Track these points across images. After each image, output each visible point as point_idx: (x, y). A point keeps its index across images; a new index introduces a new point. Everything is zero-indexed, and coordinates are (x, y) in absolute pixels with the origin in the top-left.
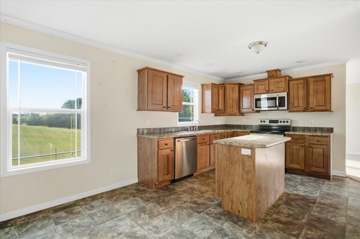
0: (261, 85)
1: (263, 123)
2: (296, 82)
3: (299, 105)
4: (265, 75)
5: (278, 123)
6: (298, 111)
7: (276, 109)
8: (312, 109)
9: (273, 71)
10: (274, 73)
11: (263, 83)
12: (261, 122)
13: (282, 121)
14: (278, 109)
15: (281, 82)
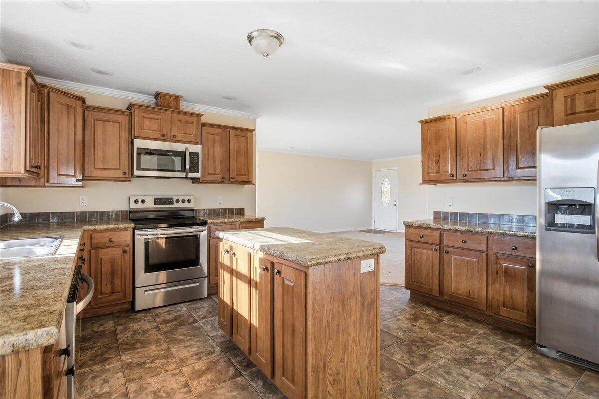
0: (151, 119)
1: (140, 206)
2: (210, 130)
3: (215, 171)
4: (150, 101)
5: (173, 204)
6: (213, 182)
7: (183, 175)
8: (233, 180)
9: (171, 96)
10: (172, 101)
11: (156, 117)
12: (136, 202)
13: (181, 199)
14: (186, 175)
15: (192, 123)
